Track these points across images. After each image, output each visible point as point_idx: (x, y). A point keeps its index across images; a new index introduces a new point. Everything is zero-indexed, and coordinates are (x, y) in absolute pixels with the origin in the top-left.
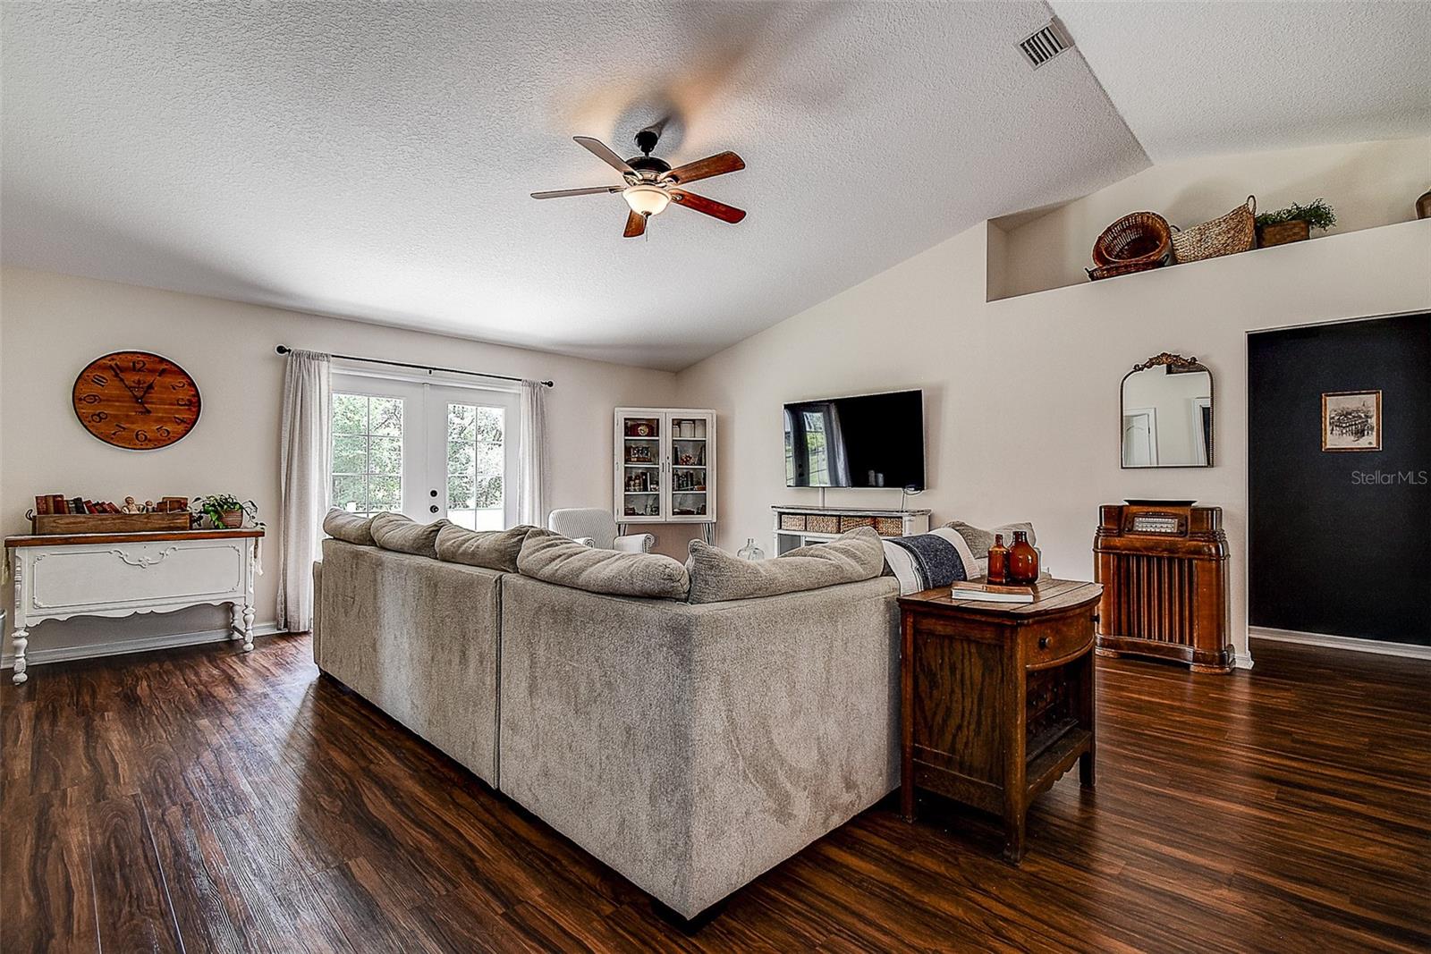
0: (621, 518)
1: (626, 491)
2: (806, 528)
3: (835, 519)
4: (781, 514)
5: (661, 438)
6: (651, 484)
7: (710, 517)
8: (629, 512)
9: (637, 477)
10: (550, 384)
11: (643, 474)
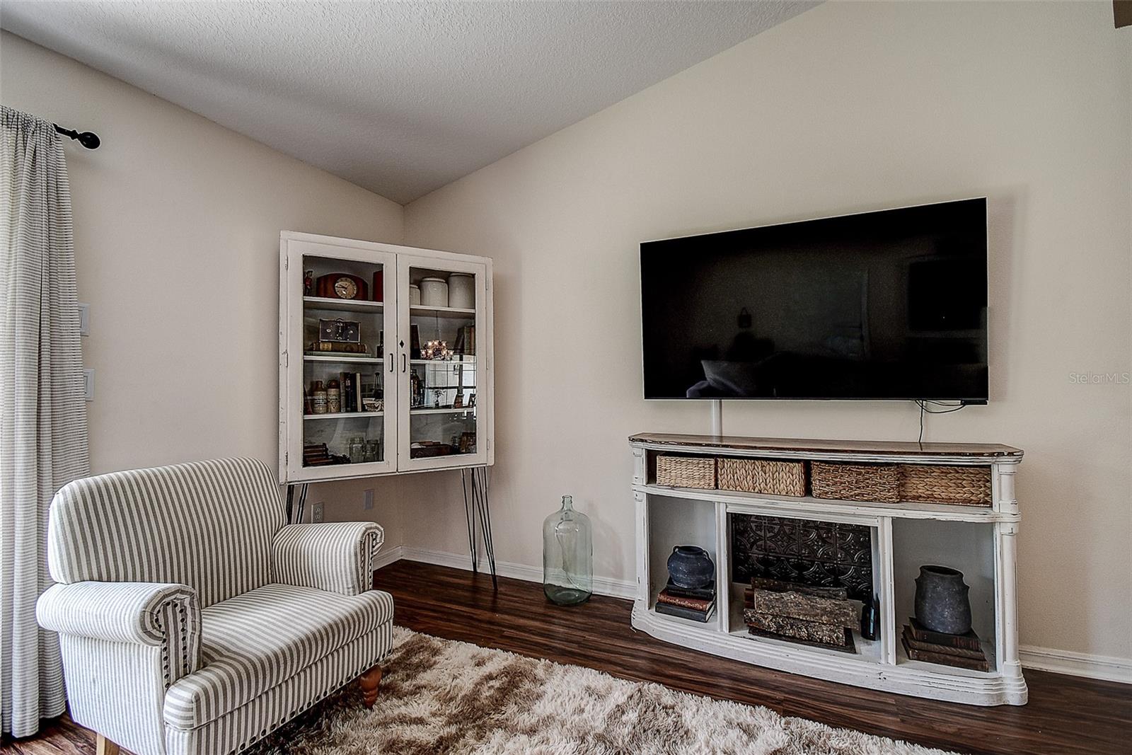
0: (295, 472)
1: (306, 412)
2: (716, 485)
3: (798, 469)
4: (651, 457)
5: (388, 303)
6: (363, 397)
7: (483, 455)
8: (315, 455)
9: (333, 383)
10: (91, 141)
11: (346, 376)
